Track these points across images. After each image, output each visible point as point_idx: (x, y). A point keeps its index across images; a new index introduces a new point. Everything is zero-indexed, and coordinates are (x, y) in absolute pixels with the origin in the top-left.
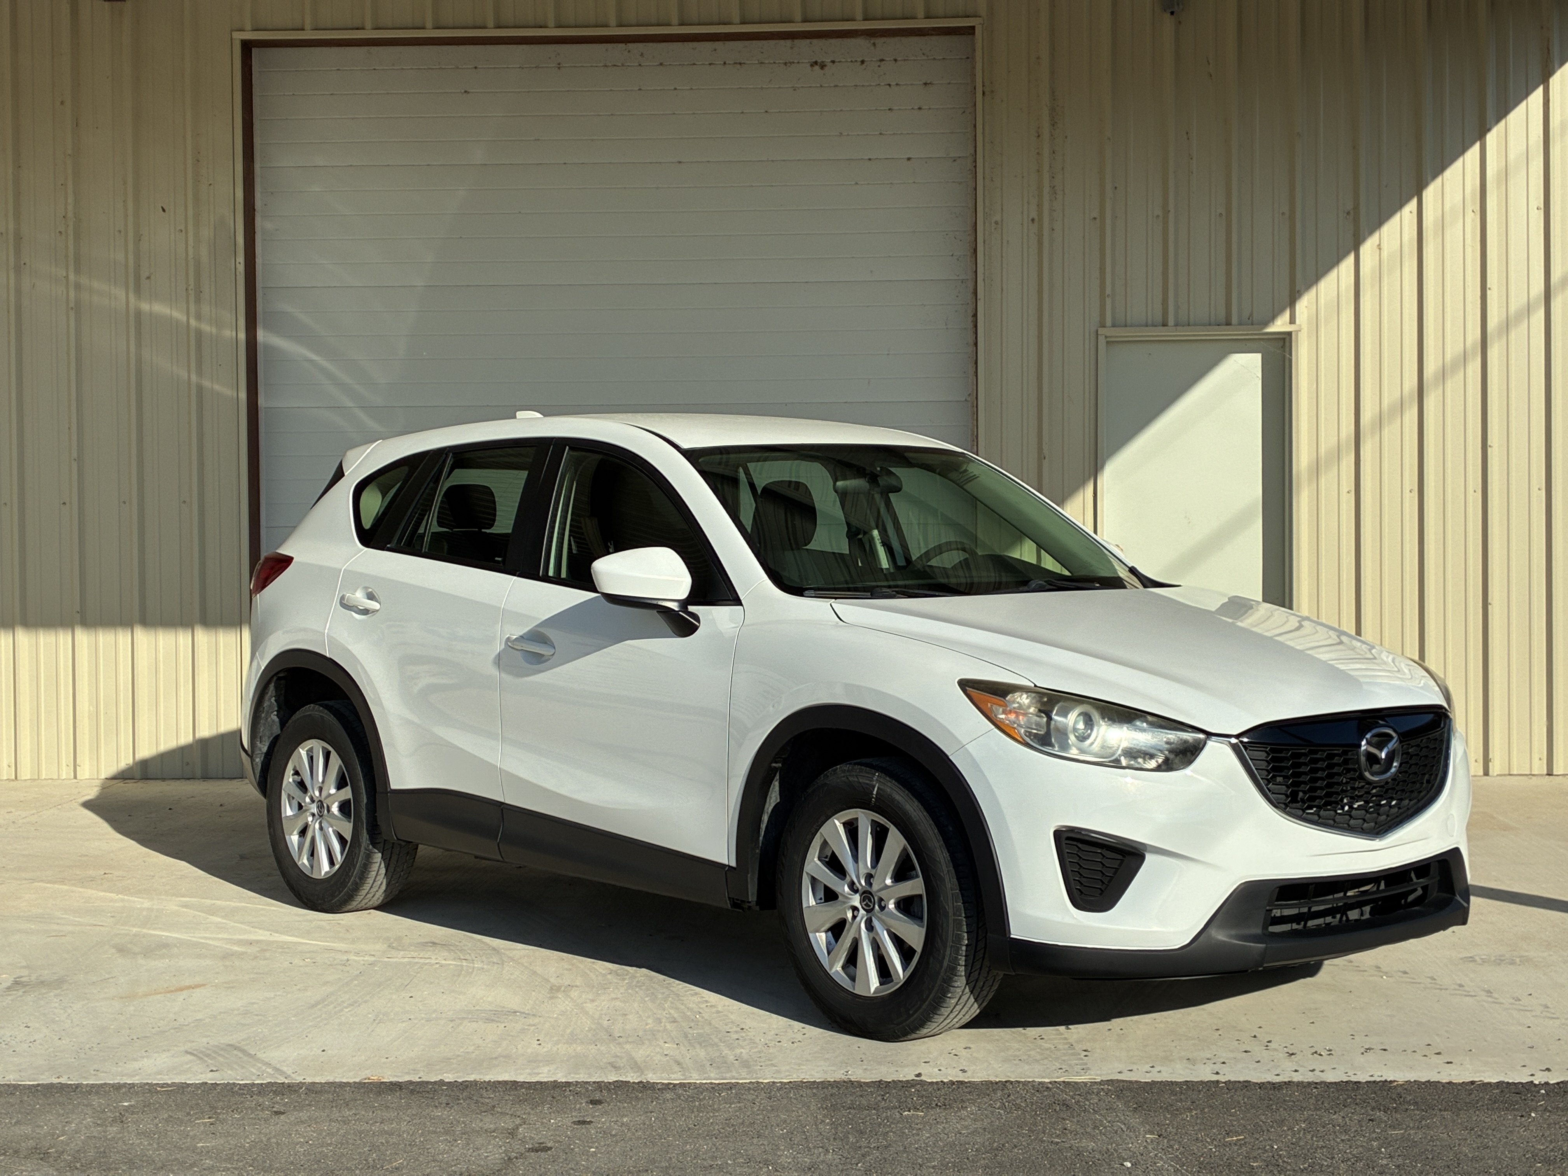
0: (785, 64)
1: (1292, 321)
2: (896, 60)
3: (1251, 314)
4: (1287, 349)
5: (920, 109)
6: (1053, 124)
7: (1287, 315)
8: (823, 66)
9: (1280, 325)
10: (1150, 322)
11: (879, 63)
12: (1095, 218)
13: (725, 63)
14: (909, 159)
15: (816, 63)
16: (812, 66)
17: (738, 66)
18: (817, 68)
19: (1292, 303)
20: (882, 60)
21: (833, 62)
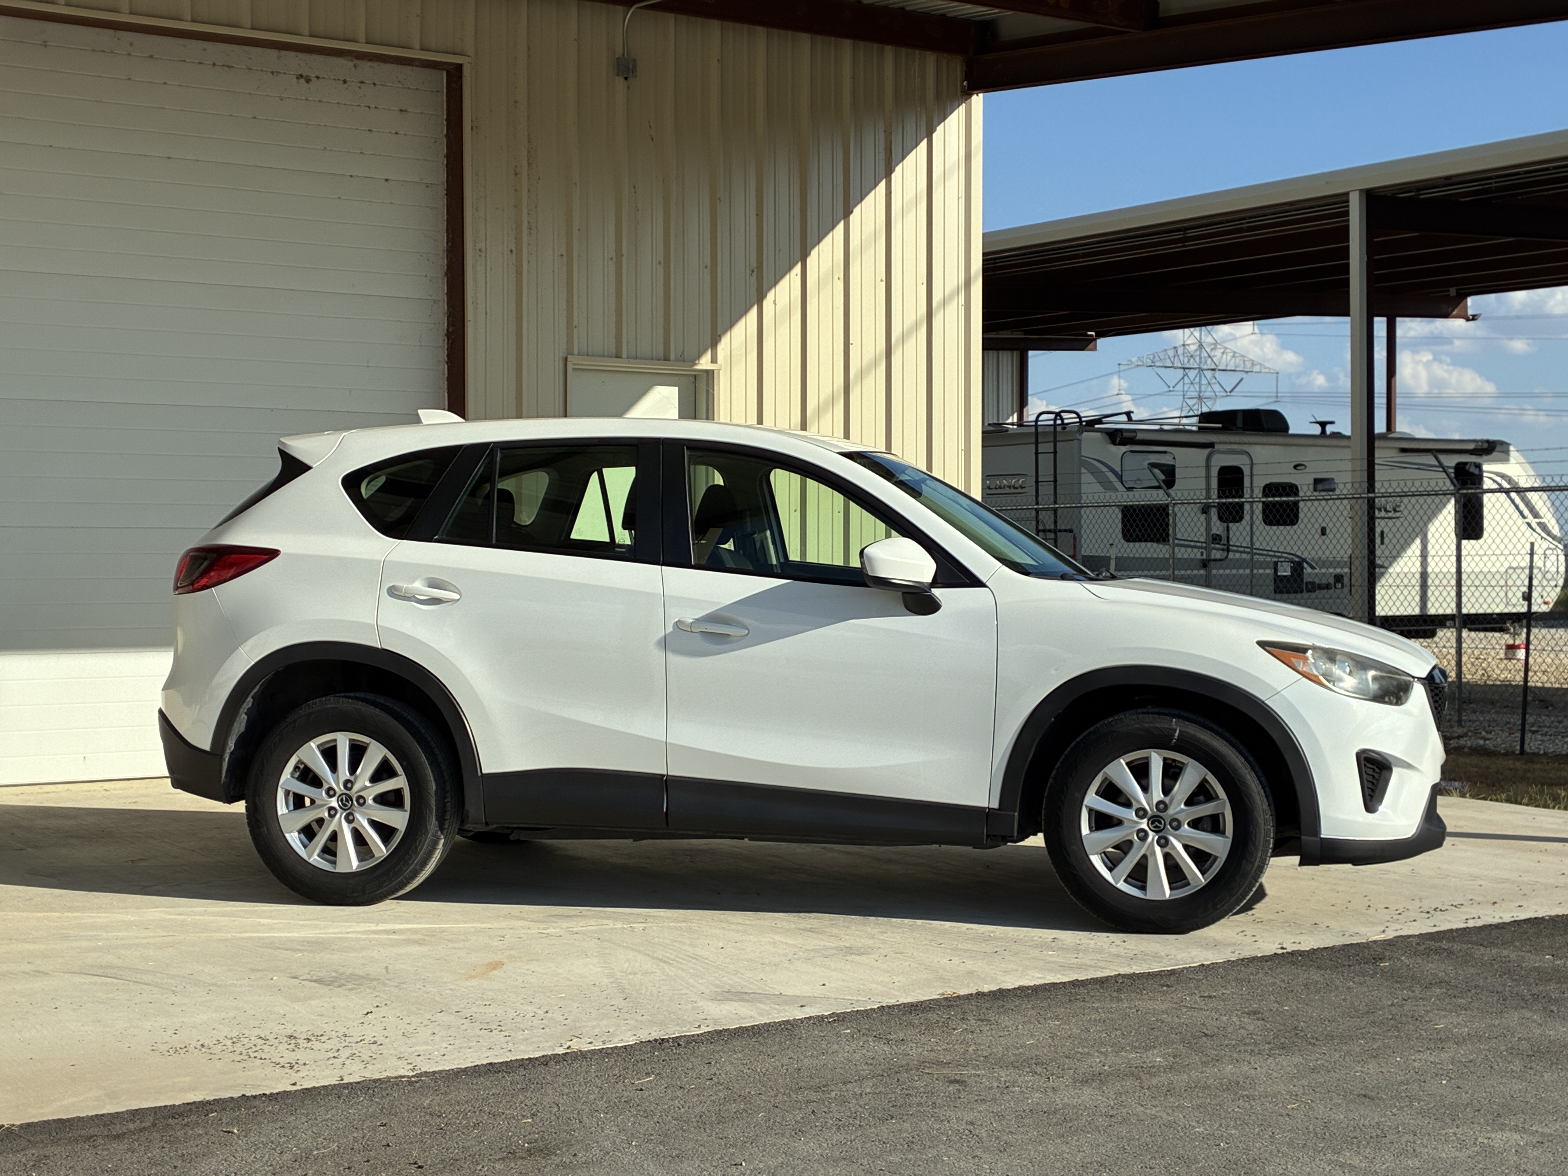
0: (272, 73)
1: (714, 360)
2: (375, 84)
3: (683, 352)
4: (711, 386)
5: (396, 133)
6: (529, 164)
7: (709, 354)
8: (308, 81)
9: (704, 363)
10: (606, 354)
11: (359, 85)
12: (562, 255)
13: (214, 64)
14: (387, 180)
15: (301, 76)
16: (297, 78)
17: (226, 69)
18: (302, 81)
19: (714, 343)
20: (362, 82)
21: (318, 77)
